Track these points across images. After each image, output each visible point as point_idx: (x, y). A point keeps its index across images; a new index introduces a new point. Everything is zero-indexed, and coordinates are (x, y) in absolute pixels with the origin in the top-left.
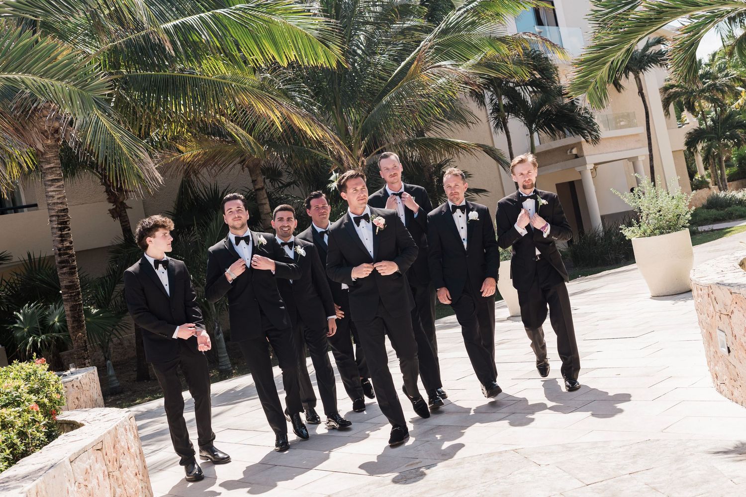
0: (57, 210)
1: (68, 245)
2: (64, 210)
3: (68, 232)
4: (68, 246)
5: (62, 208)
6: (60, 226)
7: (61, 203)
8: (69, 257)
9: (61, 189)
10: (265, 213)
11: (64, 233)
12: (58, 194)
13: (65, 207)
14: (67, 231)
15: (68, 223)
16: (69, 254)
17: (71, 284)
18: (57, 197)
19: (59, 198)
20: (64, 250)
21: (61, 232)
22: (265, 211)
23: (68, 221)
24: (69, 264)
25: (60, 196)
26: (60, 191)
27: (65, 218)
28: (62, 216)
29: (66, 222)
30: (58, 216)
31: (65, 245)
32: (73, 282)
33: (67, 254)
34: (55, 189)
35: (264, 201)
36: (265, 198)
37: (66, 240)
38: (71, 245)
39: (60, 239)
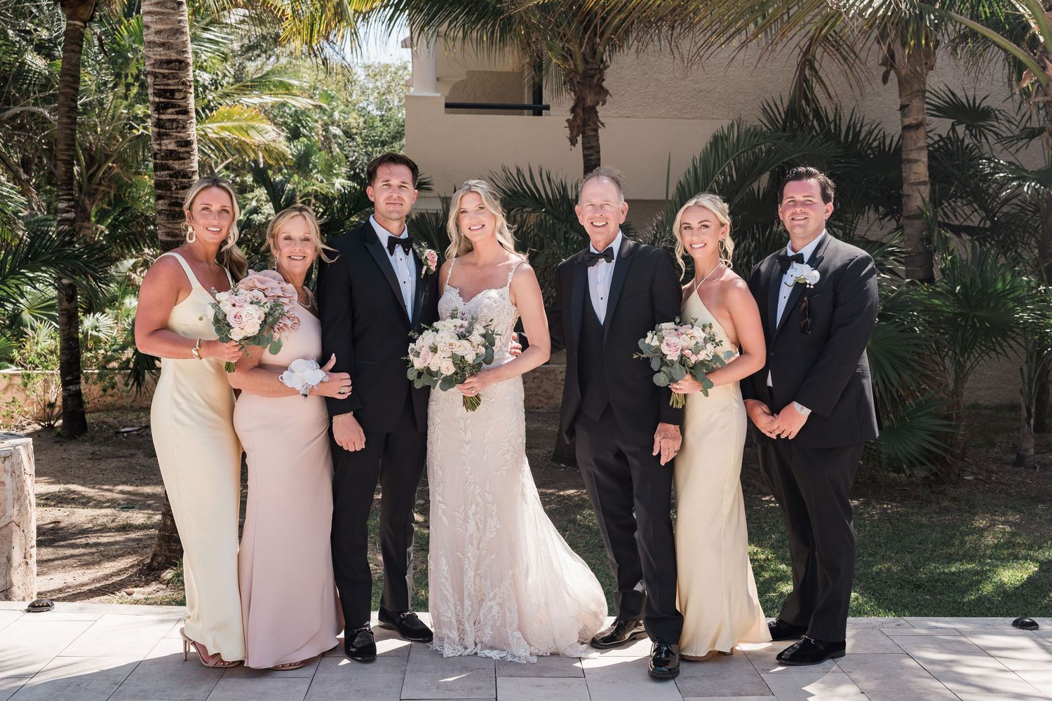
0: (152, 61)
1: (172, 147)
2: (169, 62)
3: (175, 117)
4: (172, 152)
5: (164, 58)
6: (157, 100)
7: (163, 45)
8: (171, 176)
9: (166, 10)
10: (913, 181)
11: (163, 117)
12: (156, 22)
13: (174, 56)
14: (172, 114)
15: (177, 95)
16: (173, 169)
17: (169, 239)
18: (154, 27)
19: (158, 32)
20: (162, 158)
21: (159, 114)
22: (913, 178)
23: (179, 91)
24: (169, 193)
25: (160, 27)
26: (162, 13)
27: (170, 82)
28: (164, 76)
29: (172, 92)
30: (155, 75)
31: (164, 148)
32: (174, 235)
33: (168, 168)
34: (151, 9)
35: (914, 155)
36: (920, 149)
37: (166, 135)
38: (183, 150)
39: (156, 130)
